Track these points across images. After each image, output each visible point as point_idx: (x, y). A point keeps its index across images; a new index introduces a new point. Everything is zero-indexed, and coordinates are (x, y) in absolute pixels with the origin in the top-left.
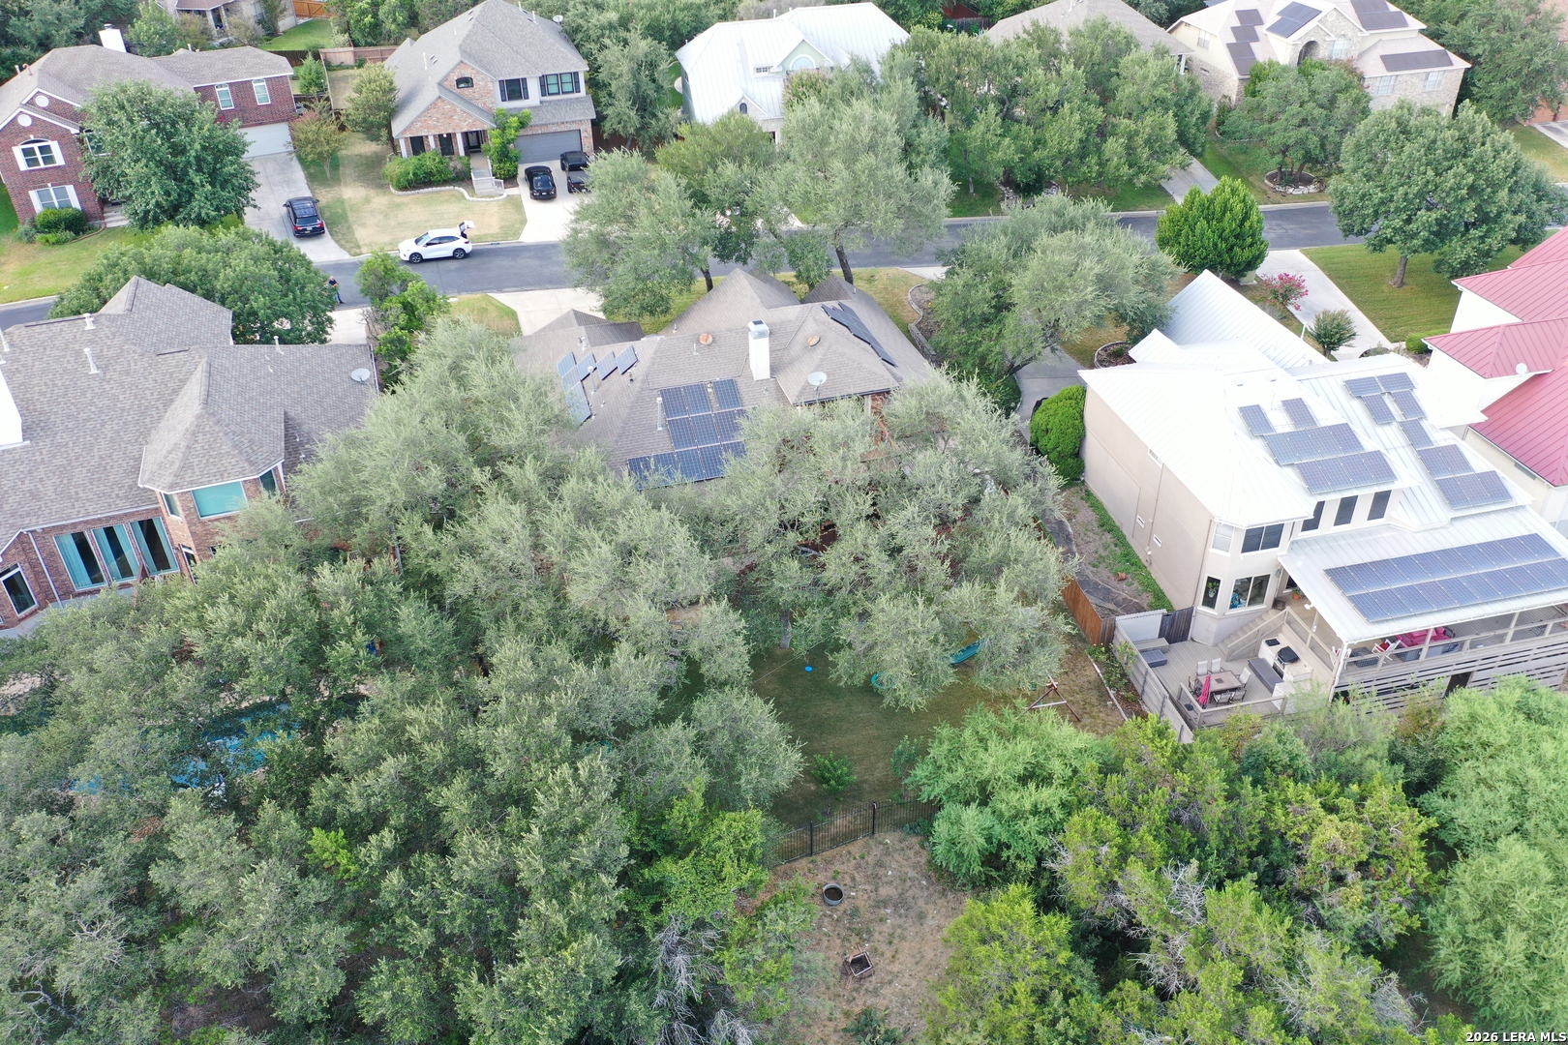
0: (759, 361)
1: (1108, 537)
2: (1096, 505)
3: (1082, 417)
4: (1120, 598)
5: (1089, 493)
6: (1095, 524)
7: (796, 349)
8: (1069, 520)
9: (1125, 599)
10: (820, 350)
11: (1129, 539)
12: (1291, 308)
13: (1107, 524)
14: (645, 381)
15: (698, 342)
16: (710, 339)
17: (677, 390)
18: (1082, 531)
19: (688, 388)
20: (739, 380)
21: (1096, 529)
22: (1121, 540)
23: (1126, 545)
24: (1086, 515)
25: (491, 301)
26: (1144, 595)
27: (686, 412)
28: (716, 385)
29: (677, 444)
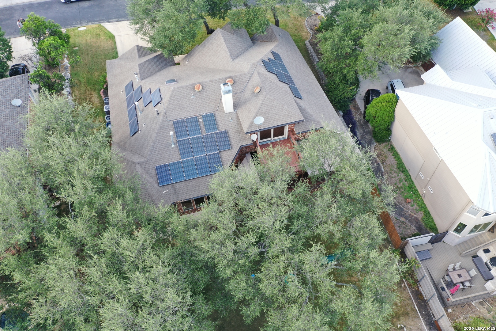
0: (227, 102)
1: (402, 175)
2: (396, 155)
3: (394, 112)
4: (407, 214)
5: (392, 149)
6: (395, 166)
7: (248, 94)
8: (383, 163)
9: (410, 215)
10: (261, 97)
11: (413, 178)
12: (490, 28)
13: (401, 167)
14: (165, 116)
15: (194, 89)
16: (201, 87)
17: (182, 121)
18: (388, 170)
19: (189, 120)
20: (217, 113)
21: (396, 169)
22: (408, 177)
23: (411, 182)
24: (391, 160)
25: (102, 29)
26: (420, 213)
27: (188, 135)
28: (204, 117)
29: (182, 155)
